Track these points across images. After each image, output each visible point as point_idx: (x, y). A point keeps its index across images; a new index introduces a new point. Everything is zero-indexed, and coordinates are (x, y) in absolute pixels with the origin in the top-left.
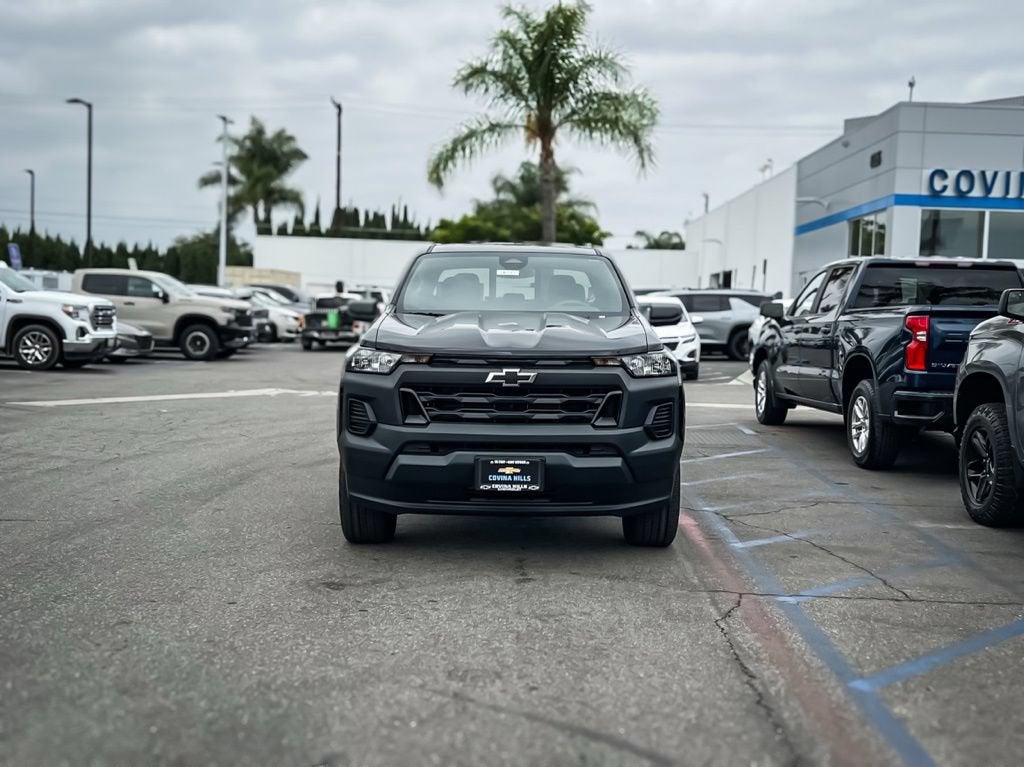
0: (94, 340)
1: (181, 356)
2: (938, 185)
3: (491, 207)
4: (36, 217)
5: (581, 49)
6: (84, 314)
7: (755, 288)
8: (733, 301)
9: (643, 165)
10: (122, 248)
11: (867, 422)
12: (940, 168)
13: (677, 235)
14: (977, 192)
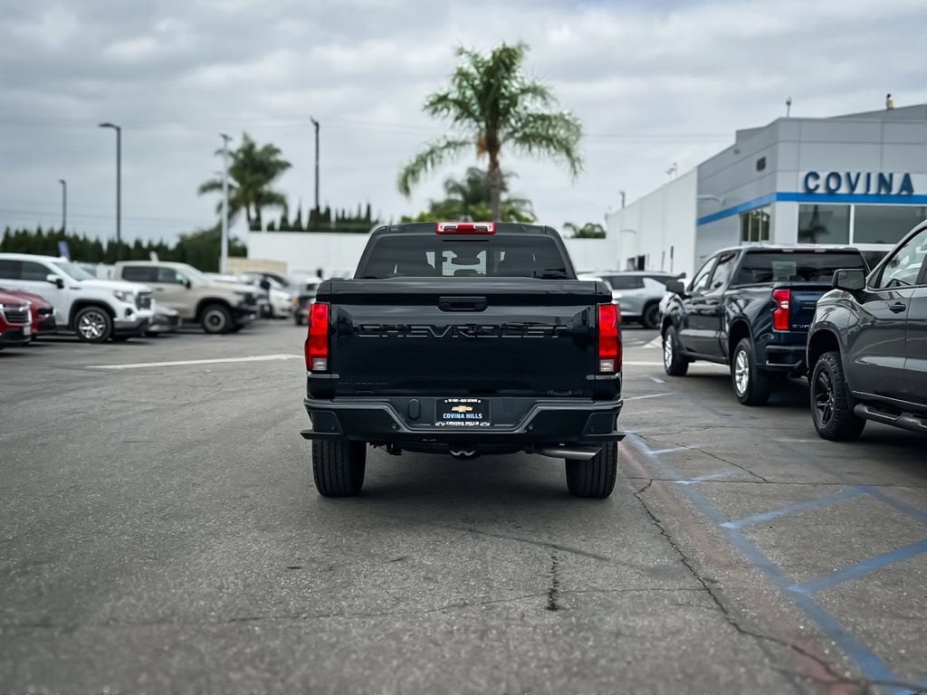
0: (138, 319)
1: (202, 331)
2: (812, 184)
3: (443, 206)
4: (68, 219)
5: (519, 80)
6: (130, 298)
7: (665, 269)
8: (646, 281)
9: (575, 172)
10: (138, 244)
11: (747, 369)
12: (813, 170)
13: (599, 226)
14: (844, 190)
